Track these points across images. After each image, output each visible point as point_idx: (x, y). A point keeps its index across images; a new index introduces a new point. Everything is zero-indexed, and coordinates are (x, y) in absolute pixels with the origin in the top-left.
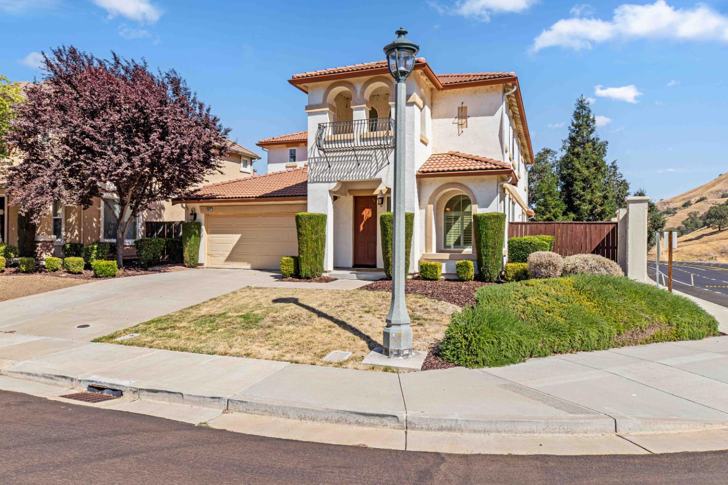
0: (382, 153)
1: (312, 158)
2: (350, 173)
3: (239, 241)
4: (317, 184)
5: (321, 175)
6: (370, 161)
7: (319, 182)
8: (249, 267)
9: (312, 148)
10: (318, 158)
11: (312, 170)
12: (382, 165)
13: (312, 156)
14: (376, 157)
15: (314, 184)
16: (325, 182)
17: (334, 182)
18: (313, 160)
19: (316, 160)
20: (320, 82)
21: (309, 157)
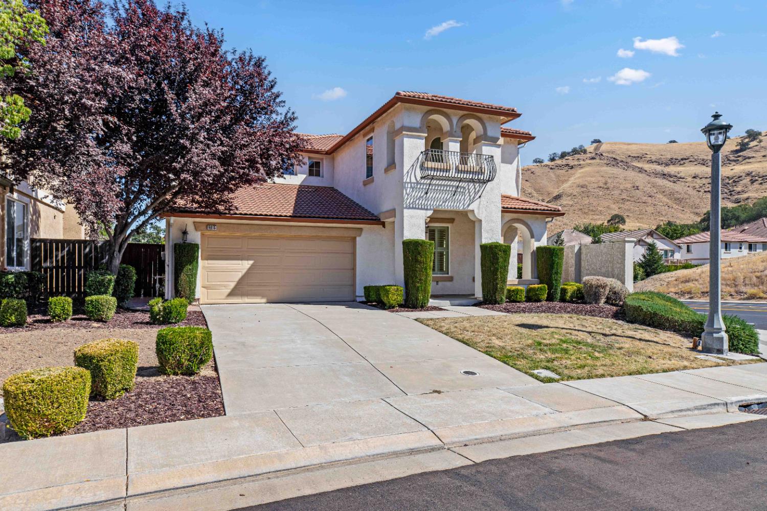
0: (475, 187)
1: (408, 183)
2: (446, 202)
3: (250, 269)
4: (413, 210)
5: (417, 201)
6: (463, 193)
7: (415, 208)
8: (264, 300)
9: (408, 172)
10: (414, 183)
11: (408, 195)
12: (474, 198)
13: (408, 181)
14: (469, 190)
15: (410, 210)
16: (421, 209)
17: (430, 209)
18: (409, 185)
19: (413, 185)
20: (419, 106)
21: (405, 181)
